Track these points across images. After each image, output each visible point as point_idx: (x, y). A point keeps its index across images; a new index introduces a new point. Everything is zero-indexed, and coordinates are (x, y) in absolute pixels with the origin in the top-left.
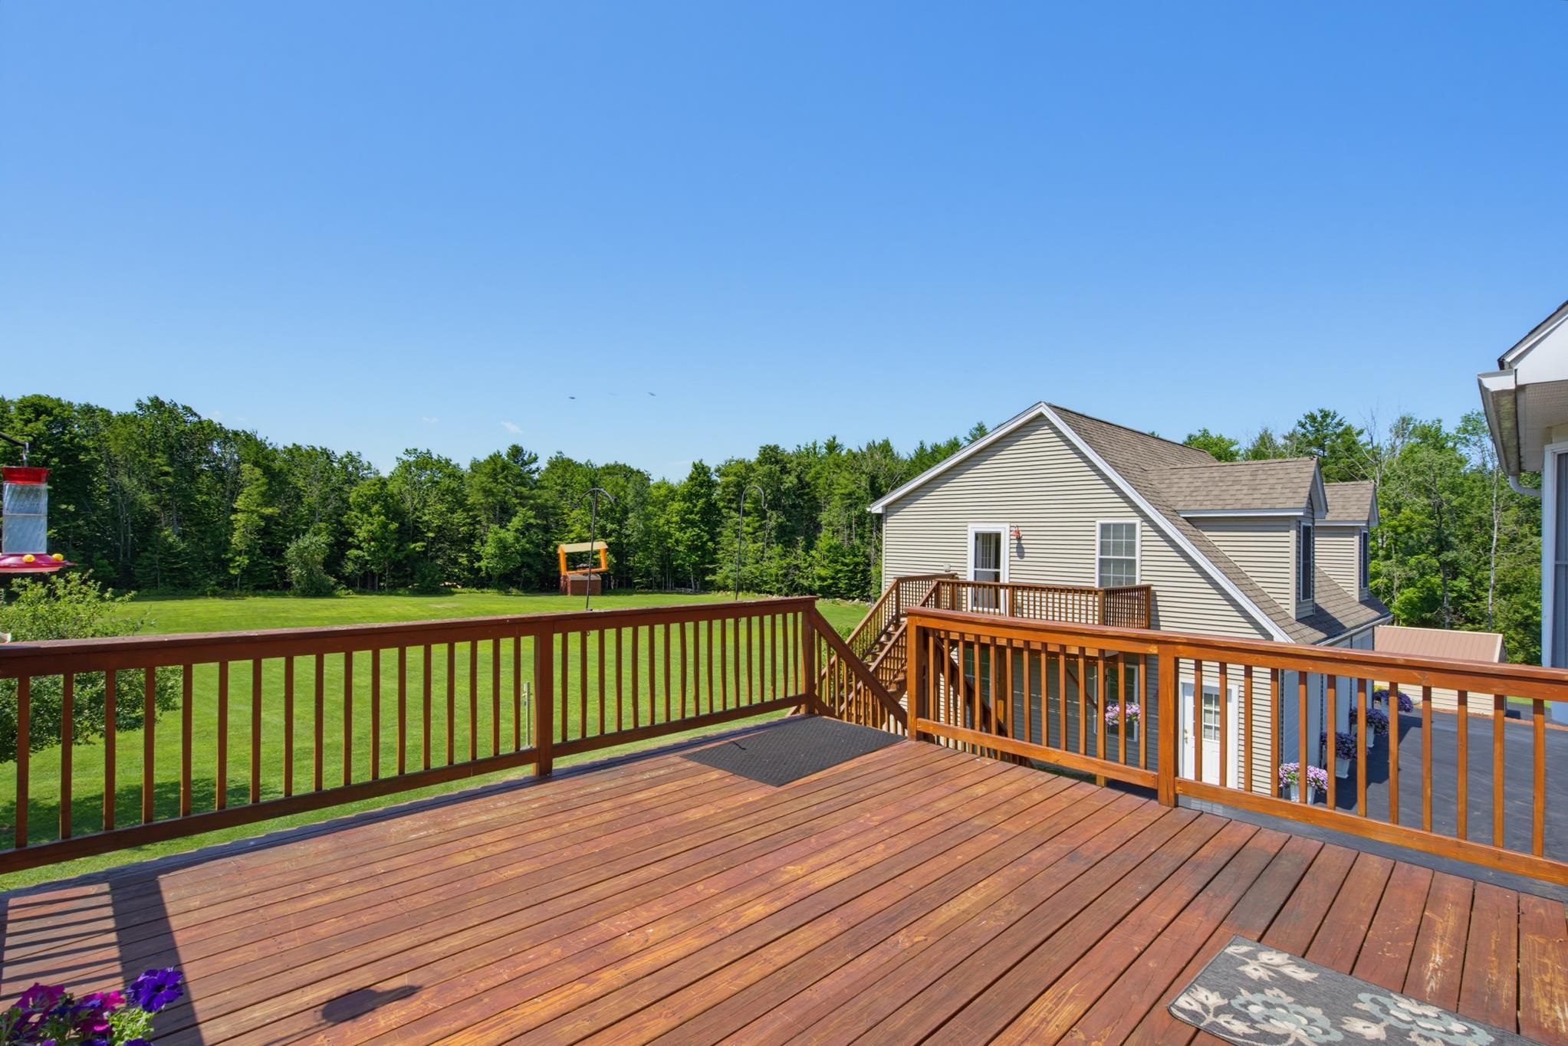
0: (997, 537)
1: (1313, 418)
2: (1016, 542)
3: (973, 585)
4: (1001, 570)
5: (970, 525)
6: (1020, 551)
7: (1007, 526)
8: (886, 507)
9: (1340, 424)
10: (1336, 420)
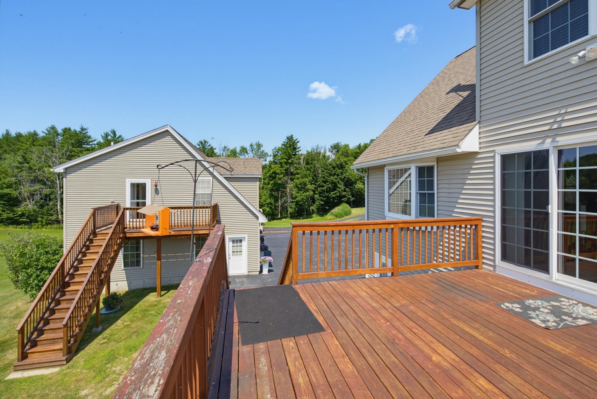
0: (144, 186)
1: (201, 143)
2: (154, 187)
3: (130, 209)
4: (147, 201)
5: (127, 180)
6: (157, 191)
7: (150, 180)
8: (66, 169)
9: (209, 145)
10: (208, 144)
